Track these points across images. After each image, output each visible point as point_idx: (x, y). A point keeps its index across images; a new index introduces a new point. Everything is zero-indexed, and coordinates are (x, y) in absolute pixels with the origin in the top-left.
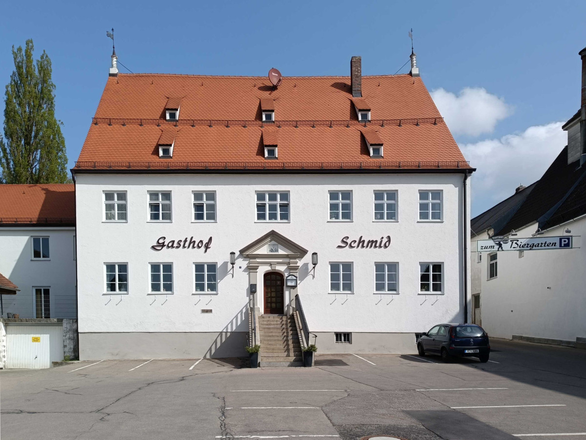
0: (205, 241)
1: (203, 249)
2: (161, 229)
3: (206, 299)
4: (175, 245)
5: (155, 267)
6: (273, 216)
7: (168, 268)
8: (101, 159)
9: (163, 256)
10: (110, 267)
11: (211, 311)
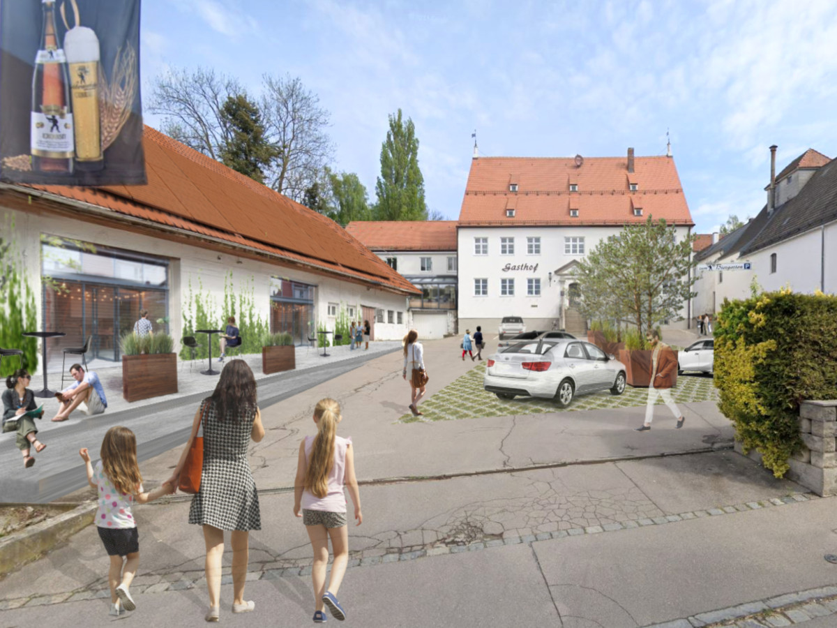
0: (534, 266)
1: (533, 270)
2: (508, 259)
3: (534, 299)
4: (516, 268)
5: (504, 281)
6: (575, 251)
7: (511, 281)
8: (473, 218)
9: (509, 275)
10: (477, 281)
11: (536, 306)
